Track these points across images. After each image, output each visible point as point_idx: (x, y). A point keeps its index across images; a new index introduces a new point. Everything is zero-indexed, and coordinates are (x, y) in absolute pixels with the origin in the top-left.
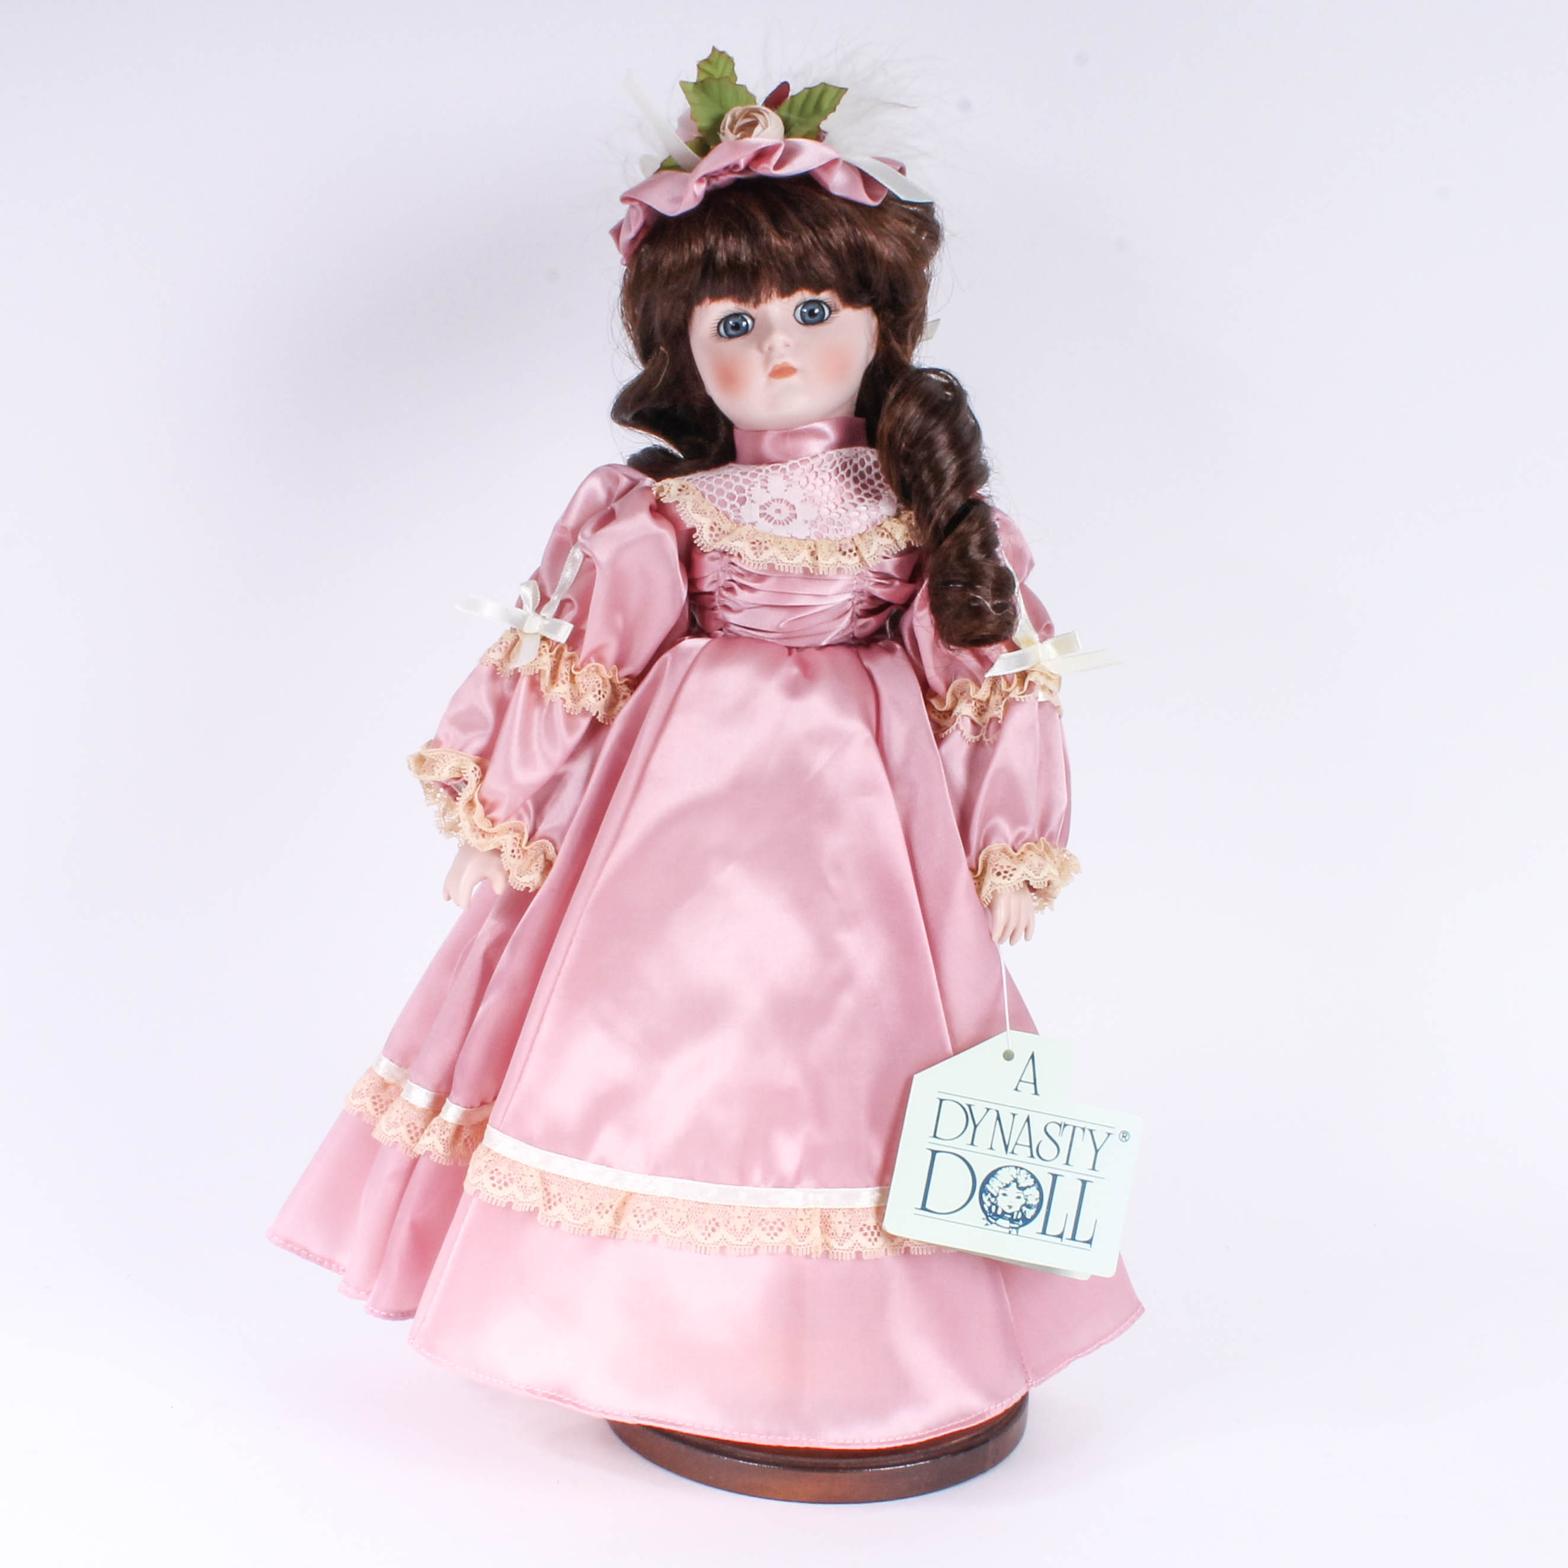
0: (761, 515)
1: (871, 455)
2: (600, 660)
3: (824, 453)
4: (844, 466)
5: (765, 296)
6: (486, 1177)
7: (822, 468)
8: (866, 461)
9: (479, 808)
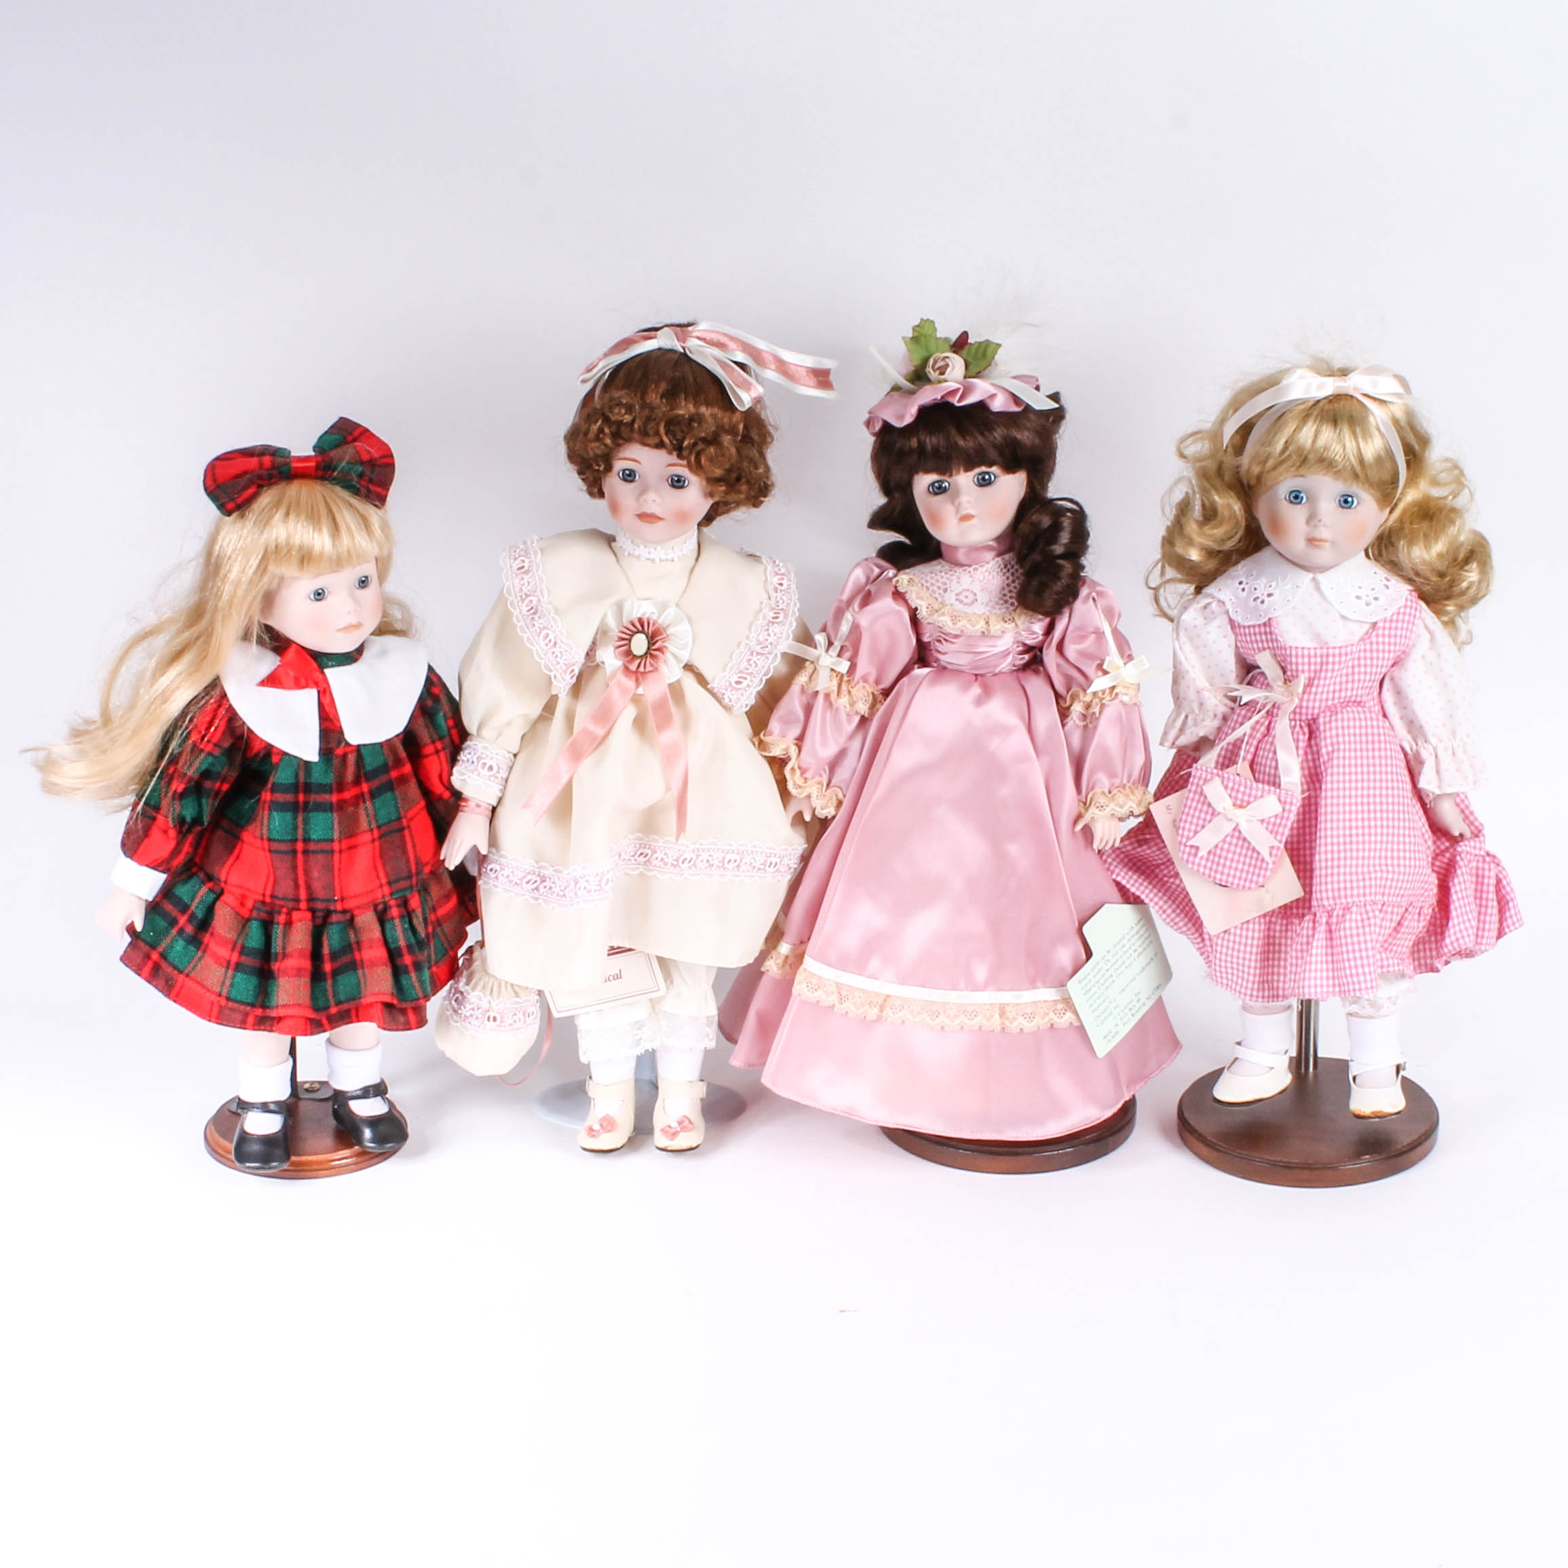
0: (957, 600)
2: (865, 681)
3: (992, 559)
5: (955, 472)
6: (804, 986)
9: (798, 772)
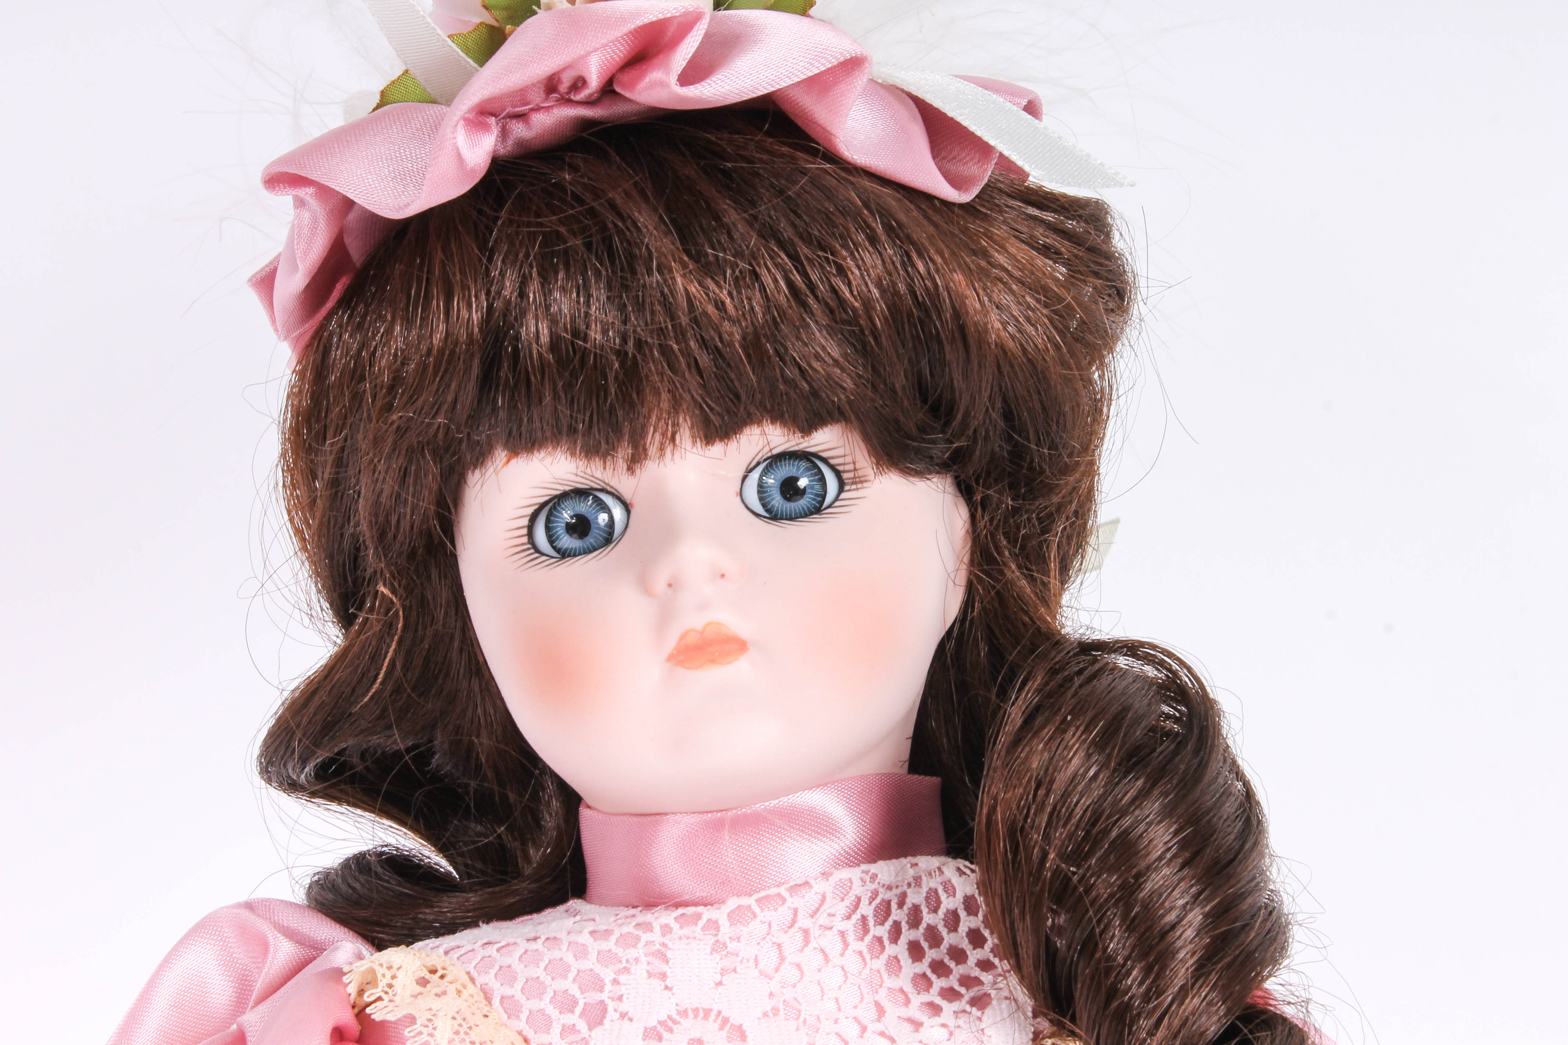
1: (956, 880)
3: (825, 875)
4: (884, 911)
5: (658, 437)
7: (822, 919)
8: (943, 896)
